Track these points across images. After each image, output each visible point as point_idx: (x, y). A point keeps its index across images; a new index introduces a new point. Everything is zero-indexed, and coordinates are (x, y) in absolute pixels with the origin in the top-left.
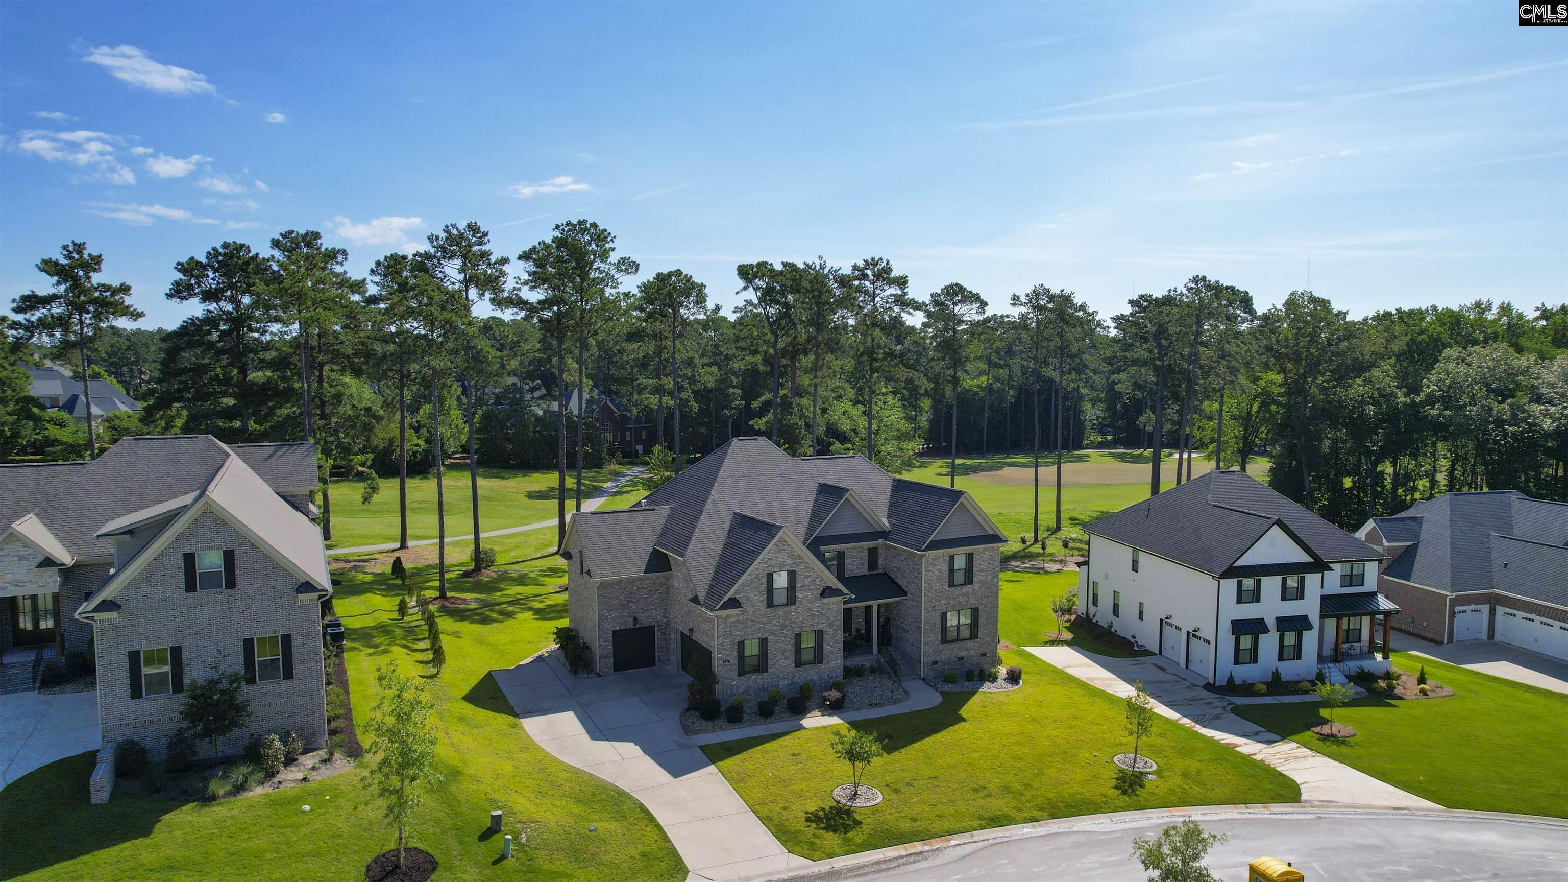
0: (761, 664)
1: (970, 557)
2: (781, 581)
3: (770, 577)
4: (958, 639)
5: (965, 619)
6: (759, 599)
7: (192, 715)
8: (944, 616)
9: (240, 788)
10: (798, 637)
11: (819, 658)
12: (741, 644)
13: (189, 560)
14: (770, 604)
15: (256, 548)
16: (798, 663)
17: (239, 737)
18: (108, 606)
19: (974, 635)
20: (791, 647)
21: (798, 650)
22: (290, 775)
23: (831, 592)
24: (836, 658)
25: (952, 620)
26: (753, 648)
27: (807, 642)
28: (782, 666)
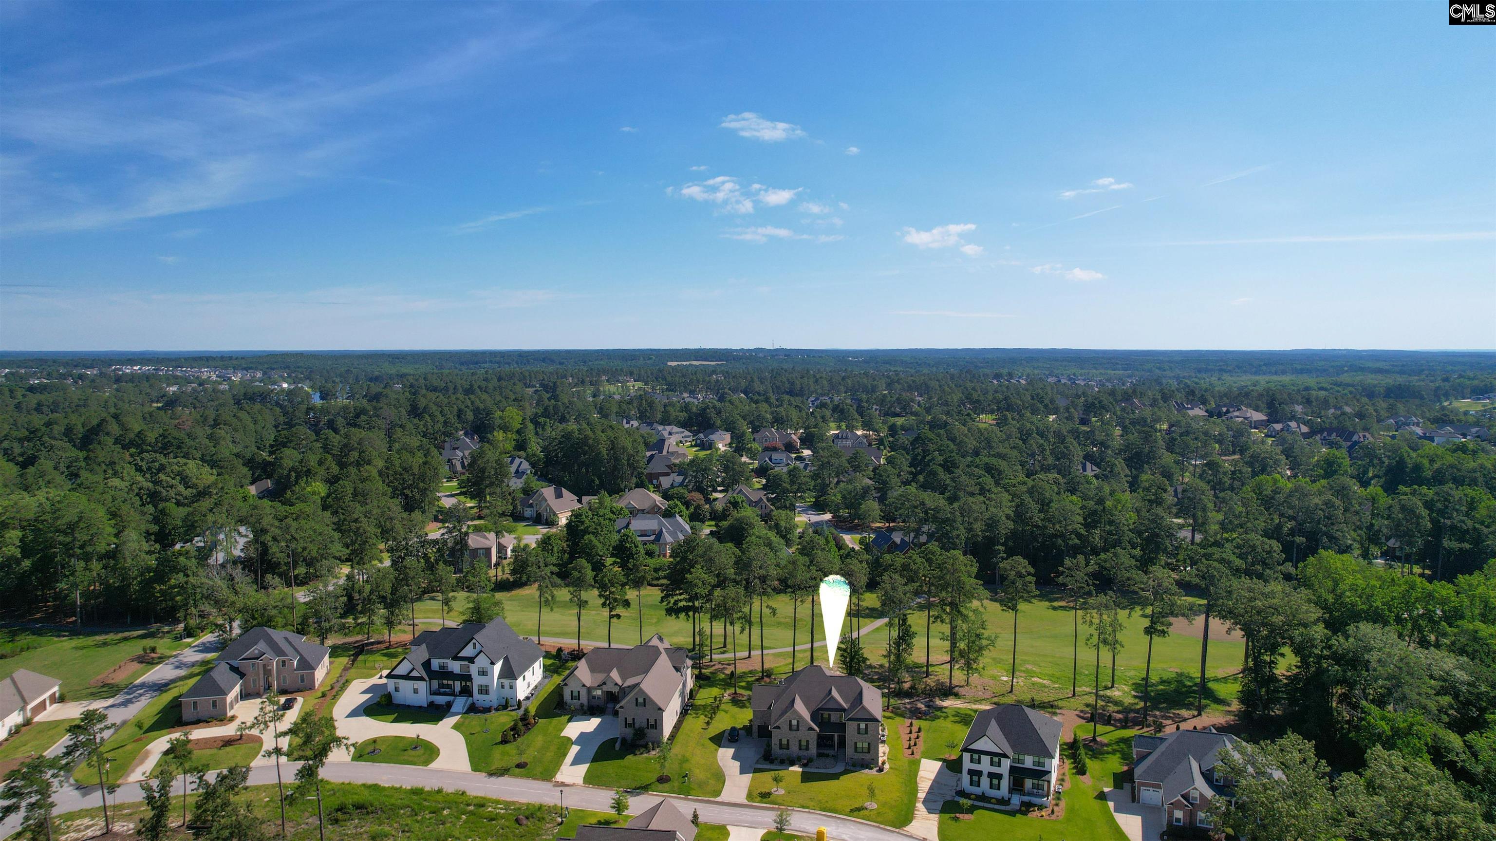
0: (788, 747)
1: (866, 725)
2: (794, 722)
3: (790, 721)
4: (863, 752)
5: (866, 745)
6: (786, 727)
7: (635, 734)
8: (856, 744)
9: (642, 754)
10: (800, 741)
11: (807, 749)
12: (781, 740)
13: (637, 699)
14: (791, 729)
15: (650, 698)
16: (800, 749)
17: (642, 742)
18: (621, 707)
19: (869, 752)
20: (797, 744)
21: (800, 745)
22: (653, 753)
23: (811, 729)
24: (813, 750)
25: (859, 745)
26: (784, 742)
27: (804, 743)
28: (794, 749)
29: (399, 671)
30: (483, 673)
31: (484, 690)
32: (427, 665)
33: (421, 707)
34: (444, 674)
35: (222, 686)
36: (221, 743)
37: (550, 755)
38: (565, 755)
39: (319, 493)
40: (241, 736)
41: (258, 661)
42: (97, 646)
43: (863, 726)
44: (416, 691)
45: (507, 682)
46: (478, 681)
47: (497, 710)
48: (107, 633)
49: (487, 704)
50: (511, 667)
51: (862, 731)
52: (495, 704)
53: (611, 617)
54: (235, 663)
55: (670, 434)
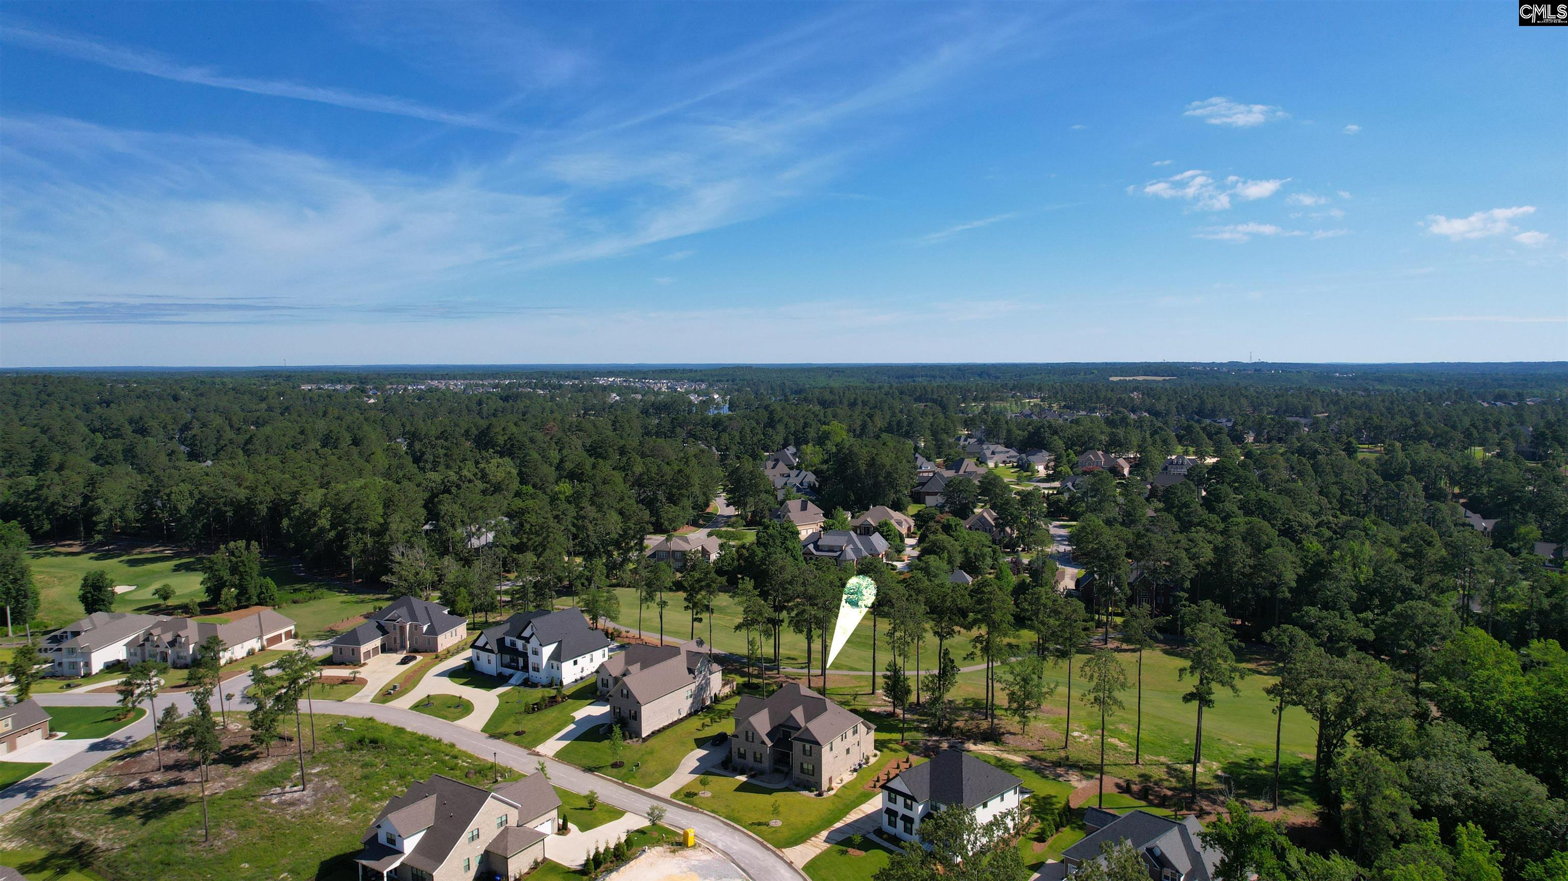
0: (744, 758)
1: (810, 747)
2: (750, 734)
3: (747, 732)
4: (808, 772)
5: (810, 767)
6: (743, 737)
8: (802, 764)
10: (755, 753)
11: (759, 761)
13: (622, 690)
14: (747, 739)
15: (631, 691)
16: (752, 761)
18: (611, 696)
19: (813, 774)
20: (753, 756)
21: (755, 757)
22: (629, 741)
23: (763, 742)
24: (766, 764)
25: (805, 766)
26: (742, 750)
27: (758, 756)
28: (750, 759)
29: (478, 644)
30: (536, 653)
31: (536, 669)
32: (501, 641)
33: (491, 676)
34: (513, 651)
35: (360, 638)
36: (340, 681)
37: (550, 728)
38: (559, 731)
39: (565, 492)
40: (354, 677)
41: (395, 623)
42: (356, 602)
43: (808, 746)
44: (489, 662)
45: (555, 663)
46: (532, 659)
47: (543, 686)
48: (368, 593)
49: (535, 680)
50: (560, 652)
51: (808, 753)
52: (545, 681)
53: (694, 620)
54: (382, 622)
55: (993, 453)
